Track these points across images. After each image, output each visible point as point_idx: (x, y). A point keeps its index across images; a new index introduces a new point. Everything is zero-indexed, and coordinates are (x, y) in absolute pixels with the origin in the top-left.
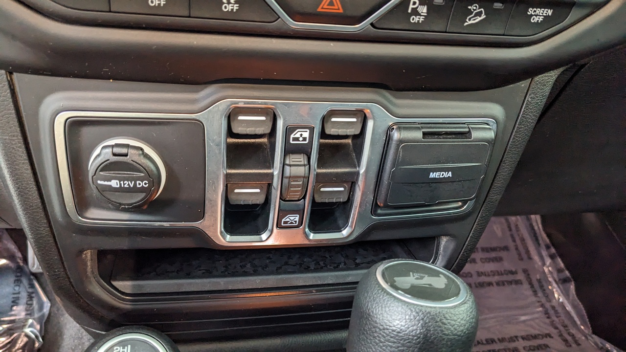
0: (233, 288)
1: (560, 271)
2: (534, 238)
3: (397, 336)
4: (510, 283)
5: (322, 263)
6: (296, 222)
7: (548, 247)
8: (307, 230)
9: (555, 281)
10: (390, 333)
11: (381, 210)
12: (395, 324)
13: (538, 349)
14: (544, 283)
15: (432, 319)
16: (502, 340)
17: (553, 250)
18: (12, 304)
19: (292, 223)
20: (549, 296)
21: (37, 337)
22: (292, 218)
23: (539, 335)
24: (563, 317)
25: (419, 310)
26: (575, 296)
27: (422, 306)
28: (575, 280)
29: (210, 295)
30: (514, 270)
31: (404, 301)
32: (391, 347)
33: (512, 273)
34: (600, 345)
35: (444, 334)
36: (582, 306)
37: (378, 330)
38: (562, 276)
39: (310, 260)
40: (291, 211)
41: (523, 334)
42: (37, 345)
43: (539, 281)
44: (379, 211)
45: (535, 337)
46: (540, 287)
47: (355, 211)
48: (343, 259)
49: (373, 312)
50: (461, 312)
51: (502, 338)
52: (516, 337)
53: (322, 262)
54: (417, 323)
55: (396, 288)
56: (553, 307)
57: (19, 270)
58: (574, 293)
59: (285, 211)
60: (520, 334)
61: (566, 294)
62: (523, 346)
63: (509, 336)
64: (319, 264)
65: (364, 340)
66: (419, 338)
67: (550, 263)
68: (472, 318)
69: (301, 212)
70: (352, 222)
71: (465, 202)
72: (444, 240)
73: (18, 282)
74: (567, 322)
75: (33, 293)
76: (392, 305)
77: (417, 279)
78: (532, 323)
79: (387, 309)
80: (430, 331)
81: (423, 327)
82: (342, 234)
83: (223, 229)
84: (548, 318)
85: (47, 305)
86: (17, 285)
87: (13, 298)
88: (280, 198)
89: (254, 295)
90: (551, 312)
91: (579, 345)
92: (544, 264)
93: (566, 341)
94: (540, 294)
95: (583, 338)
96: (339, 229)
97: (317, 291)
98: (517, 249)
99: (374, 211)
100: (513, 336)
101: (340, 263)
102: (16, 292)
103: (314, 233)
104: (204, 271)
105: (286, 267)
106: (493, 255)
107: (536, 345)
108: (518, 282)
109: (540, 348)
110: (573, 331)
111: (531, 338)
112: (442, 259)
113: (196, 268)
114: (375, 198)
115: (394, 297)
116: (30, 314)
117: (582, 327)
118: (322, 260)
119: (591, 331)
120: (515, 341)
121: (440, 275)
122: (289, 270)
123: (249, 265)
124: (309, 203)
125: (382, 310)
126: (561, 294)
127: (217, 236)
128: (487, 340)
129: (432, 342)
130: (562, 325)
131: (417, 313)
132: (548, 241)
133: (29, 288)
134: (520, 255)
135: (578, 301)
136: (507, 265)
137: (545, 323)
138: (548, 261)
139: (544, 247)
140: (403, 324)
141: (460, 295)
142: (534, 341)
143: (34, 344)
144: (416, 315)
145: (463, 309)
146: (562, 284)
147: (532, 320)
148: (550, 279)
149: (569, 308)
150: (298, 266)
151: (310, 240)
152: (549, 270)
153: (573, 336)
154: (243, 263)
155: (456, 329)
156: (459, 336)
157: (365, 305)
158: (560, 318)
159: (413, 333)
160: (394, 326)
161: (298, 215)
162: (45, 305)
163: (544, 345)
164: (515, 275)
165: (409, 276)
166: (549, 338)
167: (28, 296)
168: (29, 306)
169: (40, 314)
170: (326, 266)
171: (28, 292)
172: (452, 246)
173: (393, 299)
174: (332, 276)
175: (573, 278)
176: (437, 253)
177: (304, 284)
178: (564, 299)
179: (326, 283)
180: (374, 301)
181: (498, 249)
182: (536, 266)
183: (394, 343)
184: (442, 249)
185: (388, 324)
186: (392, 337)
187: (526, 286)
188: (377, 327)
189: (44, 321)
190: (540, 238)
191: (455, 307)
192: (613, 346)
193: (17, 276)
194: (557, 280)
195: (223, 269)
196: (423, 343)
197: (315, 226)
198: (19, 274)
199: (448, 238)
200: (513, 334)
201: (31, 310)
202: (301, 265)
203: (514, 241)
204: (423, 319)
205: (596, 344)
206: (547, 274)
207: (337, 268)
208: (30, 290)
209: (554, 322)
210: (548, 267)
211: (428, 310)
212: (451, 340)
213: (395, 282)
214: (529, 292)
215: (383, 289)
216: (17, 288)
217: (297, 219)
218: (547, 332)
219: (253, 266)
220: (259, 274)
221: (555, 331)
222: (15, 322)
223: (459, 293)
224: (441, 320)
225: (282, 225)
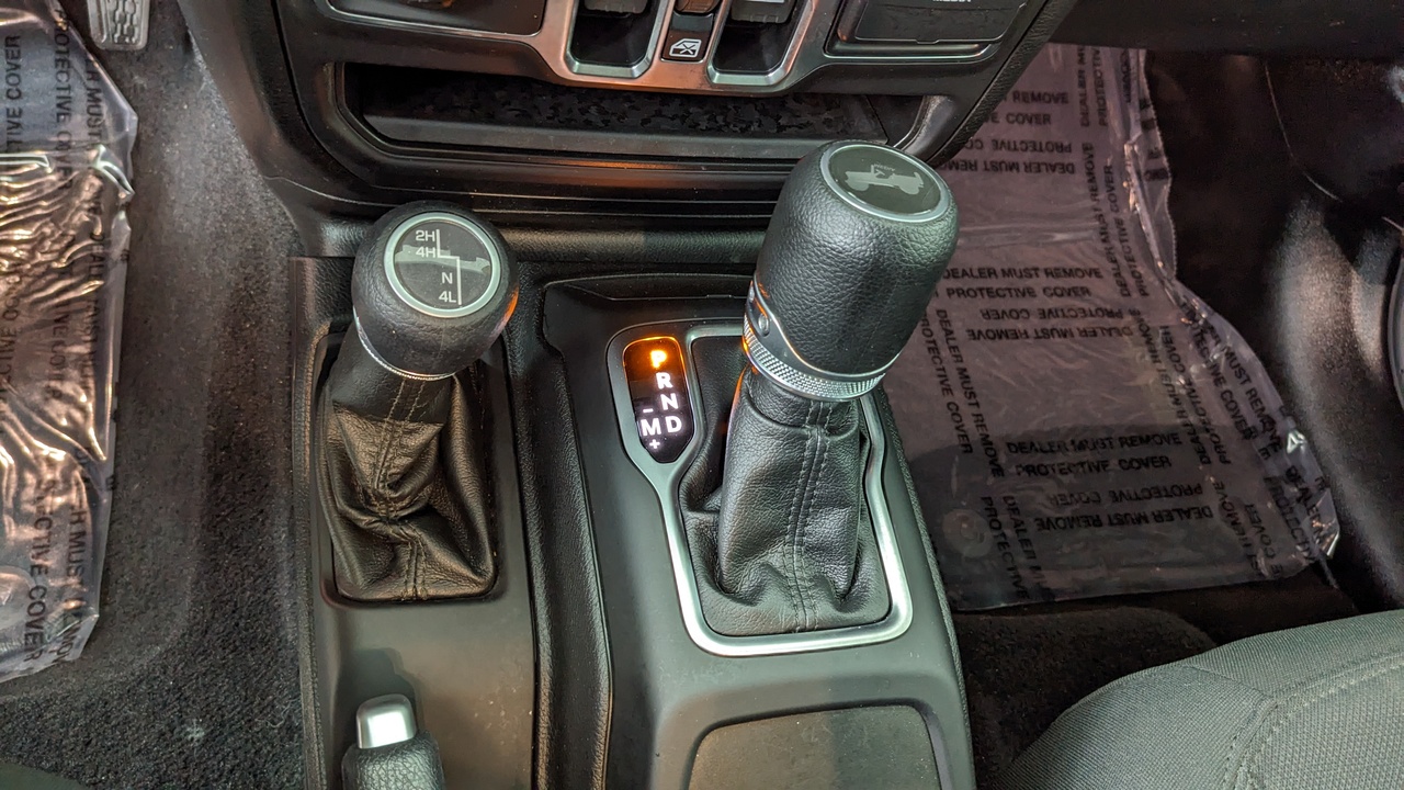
0: (569, 149)
1: (1152, 155)
2: (1123, 84)
3: (837, 256)
4: (1053, 168)
5: (720, 119)
6: (694, 51)
7: (1143, 105)
8: (710, 67)
9: (1138, 173)
10: (827, 251)
11: (841, 44)
12: (837, 240)
13: (1069, 294)
14: (1116, 176)
15: (890, 238)
16: (1007, 273)
17: (1151, 113)
18: (58, 110)
19: (687, 53)
20: (1117, 200)
21: (119, 180)
22: (688, 45)
23: (1078, 269)
24: (1132, 243)
25: (875, 223)
26: (1166, 206)
27: (879, 219)
28: (1174, 177)
29: (530, 157)
30: (1066, 143)
31: (856, 210)
32: (825, 271)
33: (1061, 148)
34: (1183, 300)
35: (903, 261)
36: (1172, 226)
37: (810, 246)
38: (1153, 165)
39: (700, 110)
40: (688, 31)
41: (1051, 265)
42: (123, 195)
43: (1108, 170)
44: (838, 46)
45: (1070, 273)
46: (1104, 181)
47: (797, 42)
48: (757, 116)
49: (807, 220)
50: (934, 233)
51: (1009, 270)
52: (1036, 269)
53: (722, 117)
54: (868, 241)
55: (846, 188)
56: (1119, 223)
57: (60, 40)
58: (1166, 200)
59: (679, 30)
60: (1042, 266)
61: (1150, 202)
62: (1045, 285)
63: (1022, 268)
64: (717, 122)
65: (787, 258)
66: (867, 262)
67: (1139, 138)
68: (947, 242)
69: (705, 37)
70: (788, 61)
71: (983, 45)
72: (936, 103)
73: (62, 63)
74: (1136, 252)
75: (98, 91)
76: (837, 213)
77: (880, 176)
78: (1073, 248)
79: (829, 218)
80: (884, 254)
81: (875, 248)
82: (767, 80)
83: (568, 52)
84: (1104, 241)
85: (131, 119)
86: (61, 72)
87: (59, 97)
88: (675, 9)
89: (603, 164)
90: (1113, 231)
91: (1145, 294)
92: (1127, 137)
93: (1123, 285)
94: (1102, 195)
95: (1157, 283)
96: (763, 70)
97: (708, 168)
98: (1083, 102)
99: (829, 47)
100: (1030, 267)
101: (751, 122)
102: (61, 86)
103: (720, 72)
104: (517, 112)
105: (659, 119)
106: (1034, 108)
107: (1067, 286)
108: (1068, 169)
109: (1072, 294)
110: (1141, 269)
111: (1062, 274)
112: (926, 133)
113: (504, 105)
114: (836, 24)
115: (842, 201)
116: (98, 133)
117: (1160, 264)
118: (722, 114)
119: (1175, 273)
120: (1031, 276)
121: (916, 174)
122: (663, 127)
123: (593, 110)
124: (721, 22)
125: (821, 218)
126: (1142, 200)
127: (558, 61)
128: (980, 271)
129: (884, 270)
130: (1126, 258)
131: (871, 228)
132: (1147, 92)
133: (89, 79)
134: (1085, 114)
135: (1169, 216)
136: (1055, 133)
137: (1095, 251)
138: (1137, 133)
139: (1137, 103)
140: (848, 241)
141: (938, 208)
142: (1068, 279)
143: (117, 192)
144: (869, 230)
145: (937, 228)
146: (1148, 180)
147: (1073, 241)
148: (1130, 169)
149: (1147, 226)
150: (677, 121)
151: (713, 85)
152: (1133, 151)
153: (1139, 278)
154: (584, 105)
155: (920, 255)
156: (922, 265)
157: (796, 208)
158: (1125, 244)
159: (860, 256)
160: (835, 243)
161: (700, 41)
162: (127, 118)
163: (1082, 288)
164: (1066, 154)
165: (869, 171)
166: (1094, 278)
167: (90, 95)
168: (94, 118)
169: (120, 136)
170: (727, 125)
171: (88, 89)
172: (947, 114)
173: (840, 204)
174: (737, 145)
175: (1172, 171)
176: (920, 122)
177: (689, 155)
178: (1145, 209)
179: (725, 155)
180: (812, 204)
181: (1047, 98)
182: (1111, 141)
183: (831, 265)
184: (929, 116)
185: (827, 239)
186: (829, 258)
187: (1080, 177)
188: (810, 242)
189: (130, 150)
190: (1134, 84)
191: (926, 224)
192: (1204, 304)
193: (58, 52)
194: (1143, 172)
195: (550, 113)
196: (871, 270)
197: (724, 61)
198: (63, 48)
199: (943, 98)
200: (1030, 265)
201: (99, 126)
202: (683, 119)
203: (1082, 84)
204: (877, 237)
205: (1177, 298)
206: (1127, 158)
207: (745, 132)
208: (92, 84)
209: (1112, 251)
210: (1133, 145)
211: (888, 225)
212: (910, 269)
213: (846, 178)
214: (1084, 190)
215: (828, 188)
216: (64, 77)
217: (697, 47)
218: (1095, 266)
219: (602, 111)
220: (613, 130)
221: (1111, 266)
222: (69, 147)
223: (936, 205)
224: (903, 240)
225: (671, 54)
